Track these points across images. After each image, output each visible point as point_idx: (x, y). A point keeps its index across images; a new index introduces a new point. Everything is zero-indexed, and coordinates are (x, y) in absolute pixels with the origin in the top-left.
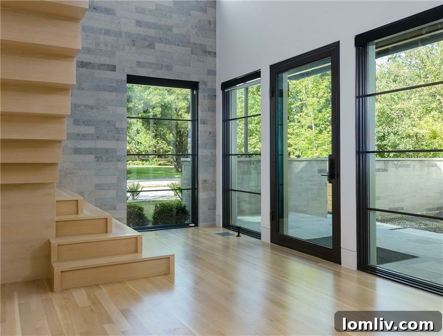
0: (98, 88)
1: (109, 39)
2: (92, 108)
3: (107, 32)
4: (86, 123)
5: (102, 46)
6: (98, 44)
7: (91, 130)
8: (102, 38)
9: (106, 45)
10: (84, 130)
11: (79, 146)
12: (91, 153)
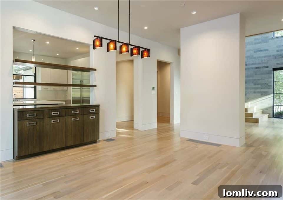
0: (262, 74)
1: (266, 58)
2: (260, 80)
3: (265, 57)
4: (258, 84)
5: (264, 61)
6: (262, 61)
7: (259, 86)
8: (263, 59)
9: (265, 60)
10: (257, 86)
11: (255, 91)
12: (259, 93)
